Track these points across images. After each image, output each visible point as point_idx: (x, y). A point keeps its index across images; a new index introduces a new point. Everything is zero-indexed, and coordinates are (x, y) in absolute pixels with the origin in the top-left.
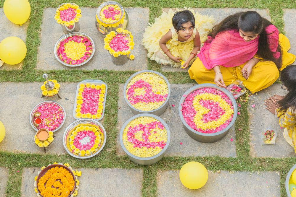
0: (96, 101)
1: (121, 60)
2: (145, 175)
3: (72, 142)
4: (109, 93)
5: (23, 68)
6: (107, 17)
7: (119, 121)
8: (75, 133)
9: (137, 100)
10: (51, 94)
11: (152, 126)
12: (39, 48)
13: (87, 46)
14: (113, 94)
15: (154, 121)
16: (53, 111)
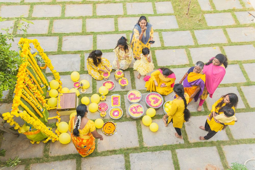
0: (118, 101)
1: (124, 87)
2: (137, 122)
3: (112, 114)
4: (121, 98)
5: (93, 92)
6: (118, 75)
7: (126, 106)
8: (112, 111)
9: (131, 99)
10: (103, 100)
11: (138, 107)
12: (97, 86)
13: (112, 84)
14: (123, 98)
15: (138, 105)
16: (104, 105)
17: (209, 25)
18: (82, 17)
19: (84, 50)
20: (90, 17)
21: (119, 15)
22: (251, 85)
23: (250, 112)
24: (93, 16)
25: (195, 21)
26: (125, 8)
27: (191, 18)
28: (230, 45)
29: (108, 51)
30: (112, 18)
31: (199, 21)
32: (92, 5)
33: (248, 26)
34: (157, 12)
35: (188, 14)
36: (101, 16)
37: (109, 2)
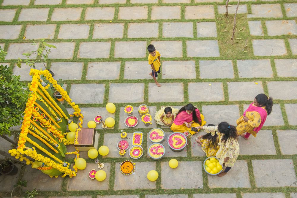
0: (140, 139)
1: (148, 125)
2: (157, 164)
3: (132, 153)
4: (144, 136)
5: (114, 128)
6: (142, 110)
7: (148, 146)
8: (133, 150)
9: (153, 138)
10: (124, 137)
11: (159, 147)
12: (119, 121)
13: (136, 120)
14: (145, 137)
15: (159, 145)
16: (125, 143)
17: (256, 54)
18: (111, 39)
19: (109, 79)
20: (120, 40)
21: (152, 38)
22: (289, 129)
23: (280, 159)
24: (124, 38)
25: (240, 49)
26: (161, 30)
27: (236, 44)
28: (275, 81)
29: (135, 82)
30: (145, 41)
31: (245, 49)
32: (124, 24)
34: (198, 35)
35: (234, 39)
36: (133, 39)
37: (144, 21)
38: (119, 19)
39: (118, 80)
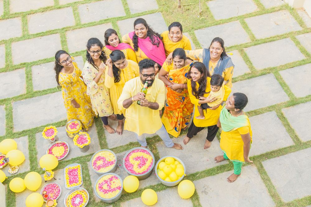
0: (77, 175)
1: (86, 148)
4: (83, 169)
5: (30, 169)
6: (72, 128)
7: (92, 183)
9: (99, 168)
10: (50, 178)
11: (111, 179)
12: (37, 156)
13: (64, 147)
14: (85, 169)
15: (112, 176)
16: (53, 188)
17: (217, 18)
18: (4, 41)
19: (11, 97)
20: (18, 40)
21: (67, 28)
22: (298, 103)
23: (303, 149)
24: (24, 36)
25: (195, 16)
26: (76, 15)
27: (187, 12)
28: (255, 45)
29: (53, 91)
30: (57, 33)
32: (20, 18)
33: (277, 9)
34: (131, 11)
35: (182, 7)
36: (37, 34)
37: (49, 9)
38: (11, 13)
39: (25, 95)
